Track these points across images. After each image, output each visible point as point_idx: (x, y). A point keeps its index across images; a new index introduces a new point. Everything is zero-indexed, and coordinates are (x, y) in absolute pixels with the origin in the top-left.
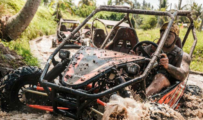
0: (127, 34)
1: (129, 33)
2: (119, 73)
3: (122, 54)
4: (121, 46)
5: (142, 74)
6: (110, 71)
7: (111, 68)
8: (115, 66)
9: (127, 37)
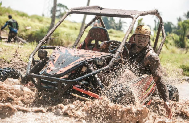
0: (99, 34)
1: (100, 33)
2: (90, 65)
3: (93, 52)
4: (93, 46)
5: (107, 65)
6: (83, 64)
7: (83, 62)
8: (86, 61)
9: (98, 37)
